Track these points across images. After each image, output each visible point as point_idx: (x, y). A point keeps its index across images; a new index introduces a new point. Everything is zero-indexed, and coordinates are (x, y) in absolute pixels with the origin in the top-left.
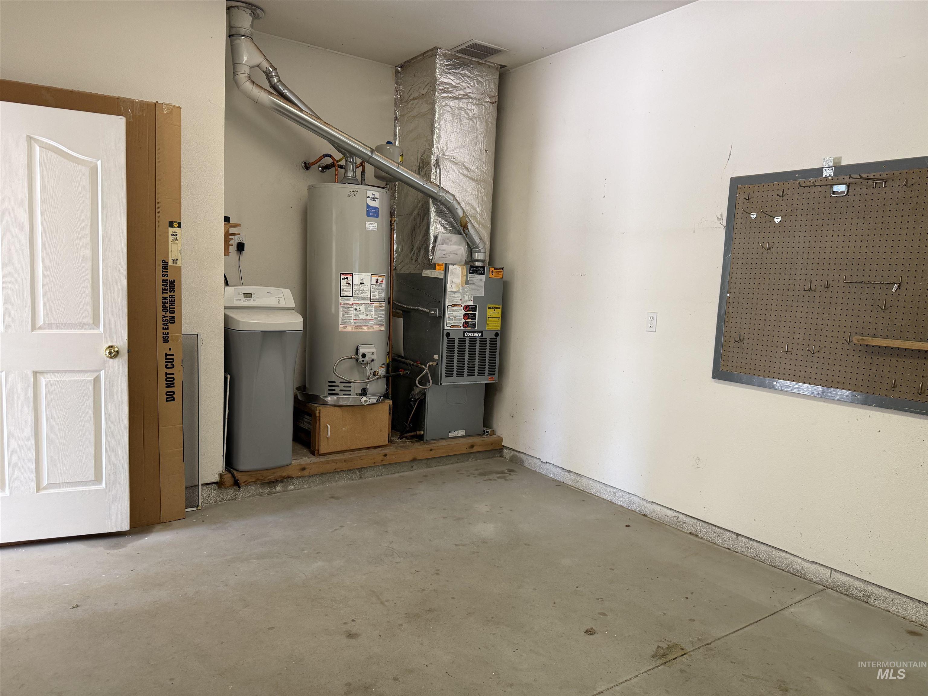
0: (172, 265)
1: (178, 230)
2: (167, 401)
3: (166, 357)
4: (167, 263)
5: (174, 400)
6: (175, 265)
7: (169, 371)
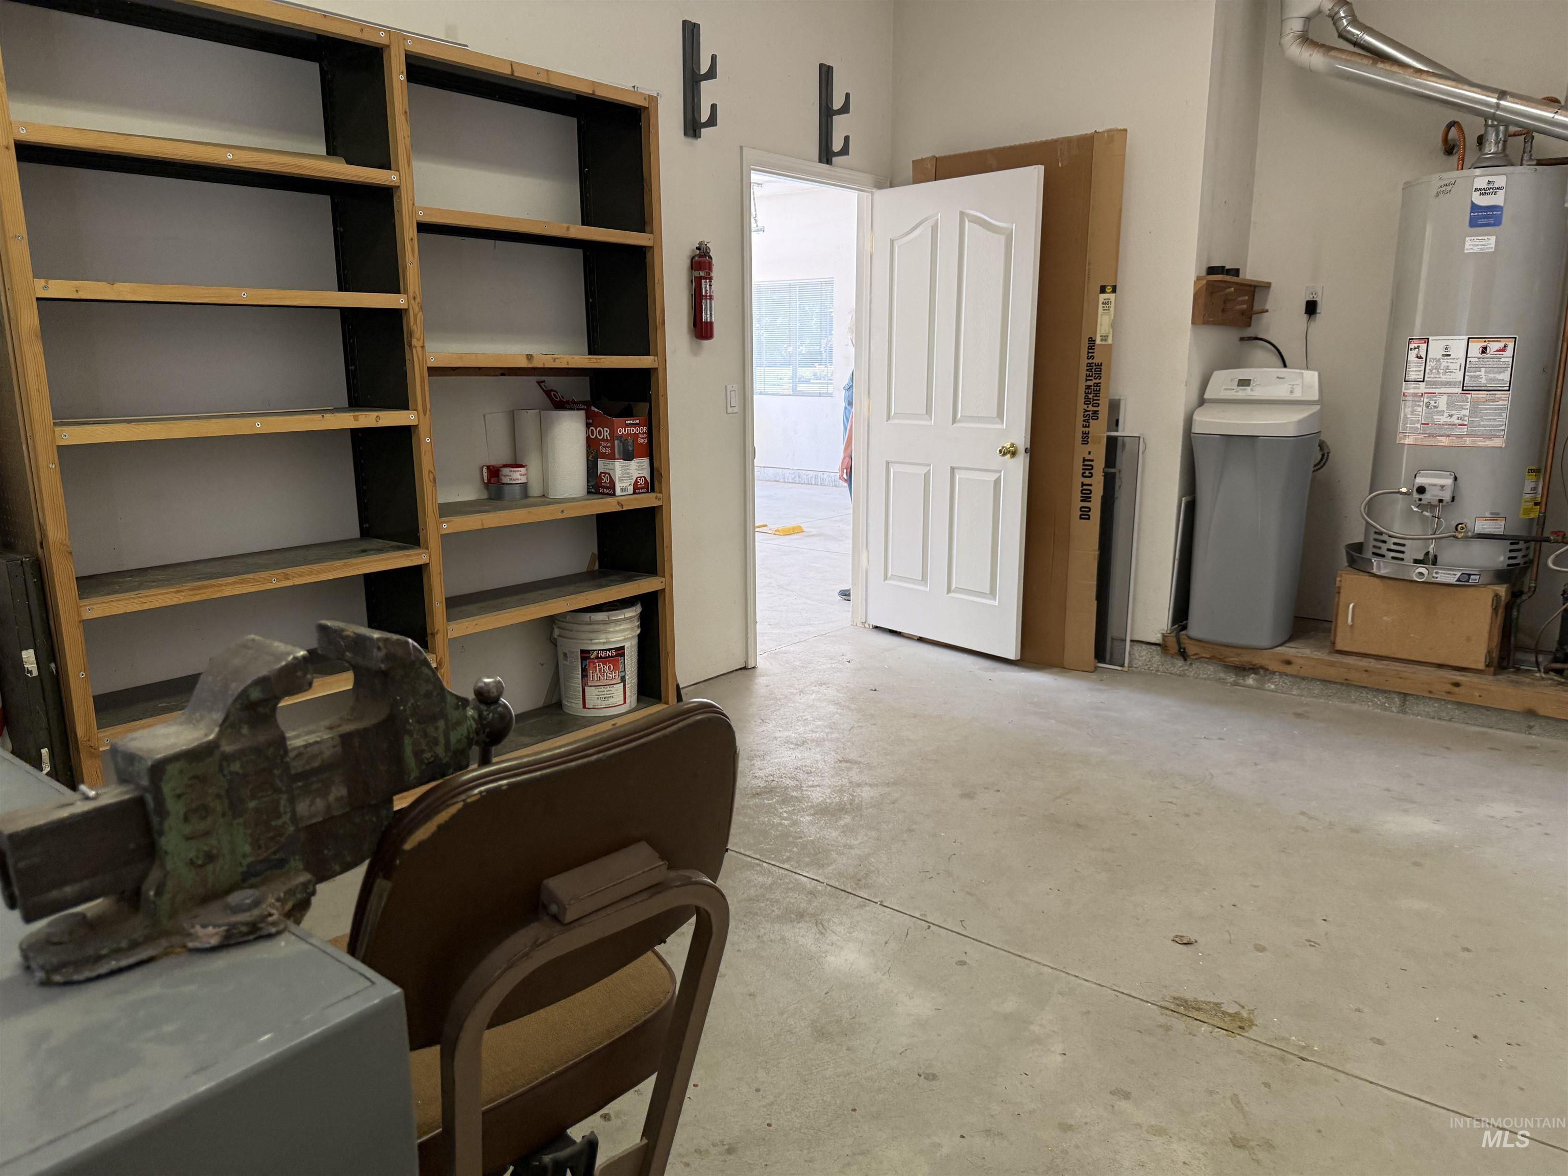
0: (1101, 343)
1: (1112, 296)
2: (1081, 518)
3: (1084, 462)
4: (1095, 341)
5: (1089, 519)
6: (1104, 343)
7: (1087, 481)
